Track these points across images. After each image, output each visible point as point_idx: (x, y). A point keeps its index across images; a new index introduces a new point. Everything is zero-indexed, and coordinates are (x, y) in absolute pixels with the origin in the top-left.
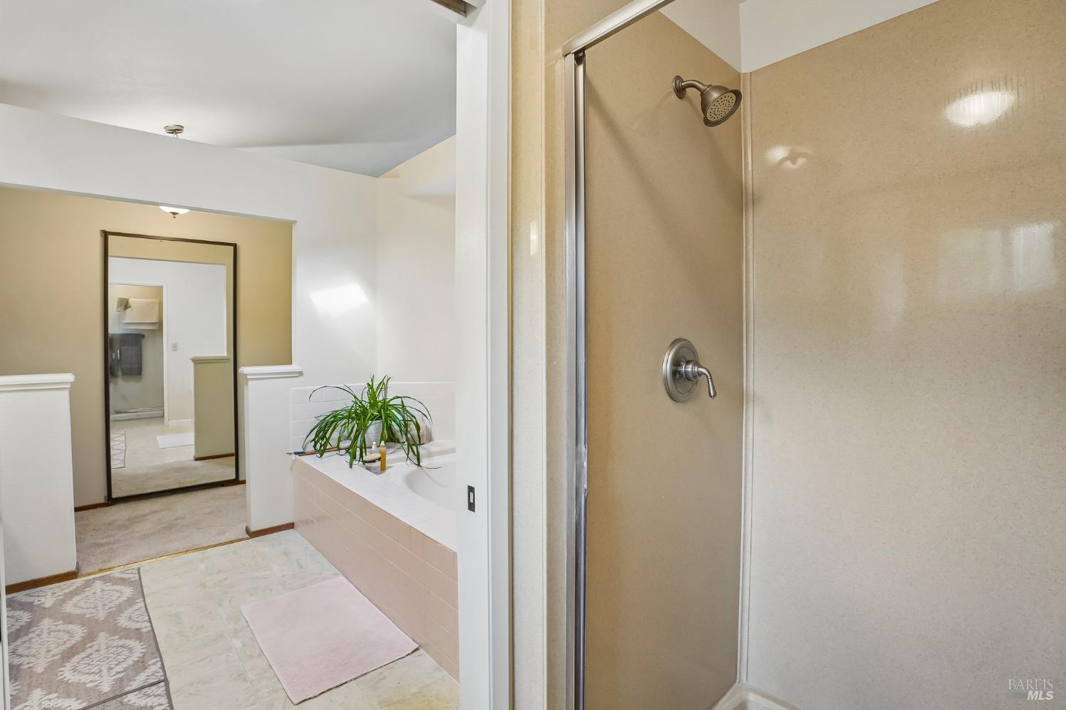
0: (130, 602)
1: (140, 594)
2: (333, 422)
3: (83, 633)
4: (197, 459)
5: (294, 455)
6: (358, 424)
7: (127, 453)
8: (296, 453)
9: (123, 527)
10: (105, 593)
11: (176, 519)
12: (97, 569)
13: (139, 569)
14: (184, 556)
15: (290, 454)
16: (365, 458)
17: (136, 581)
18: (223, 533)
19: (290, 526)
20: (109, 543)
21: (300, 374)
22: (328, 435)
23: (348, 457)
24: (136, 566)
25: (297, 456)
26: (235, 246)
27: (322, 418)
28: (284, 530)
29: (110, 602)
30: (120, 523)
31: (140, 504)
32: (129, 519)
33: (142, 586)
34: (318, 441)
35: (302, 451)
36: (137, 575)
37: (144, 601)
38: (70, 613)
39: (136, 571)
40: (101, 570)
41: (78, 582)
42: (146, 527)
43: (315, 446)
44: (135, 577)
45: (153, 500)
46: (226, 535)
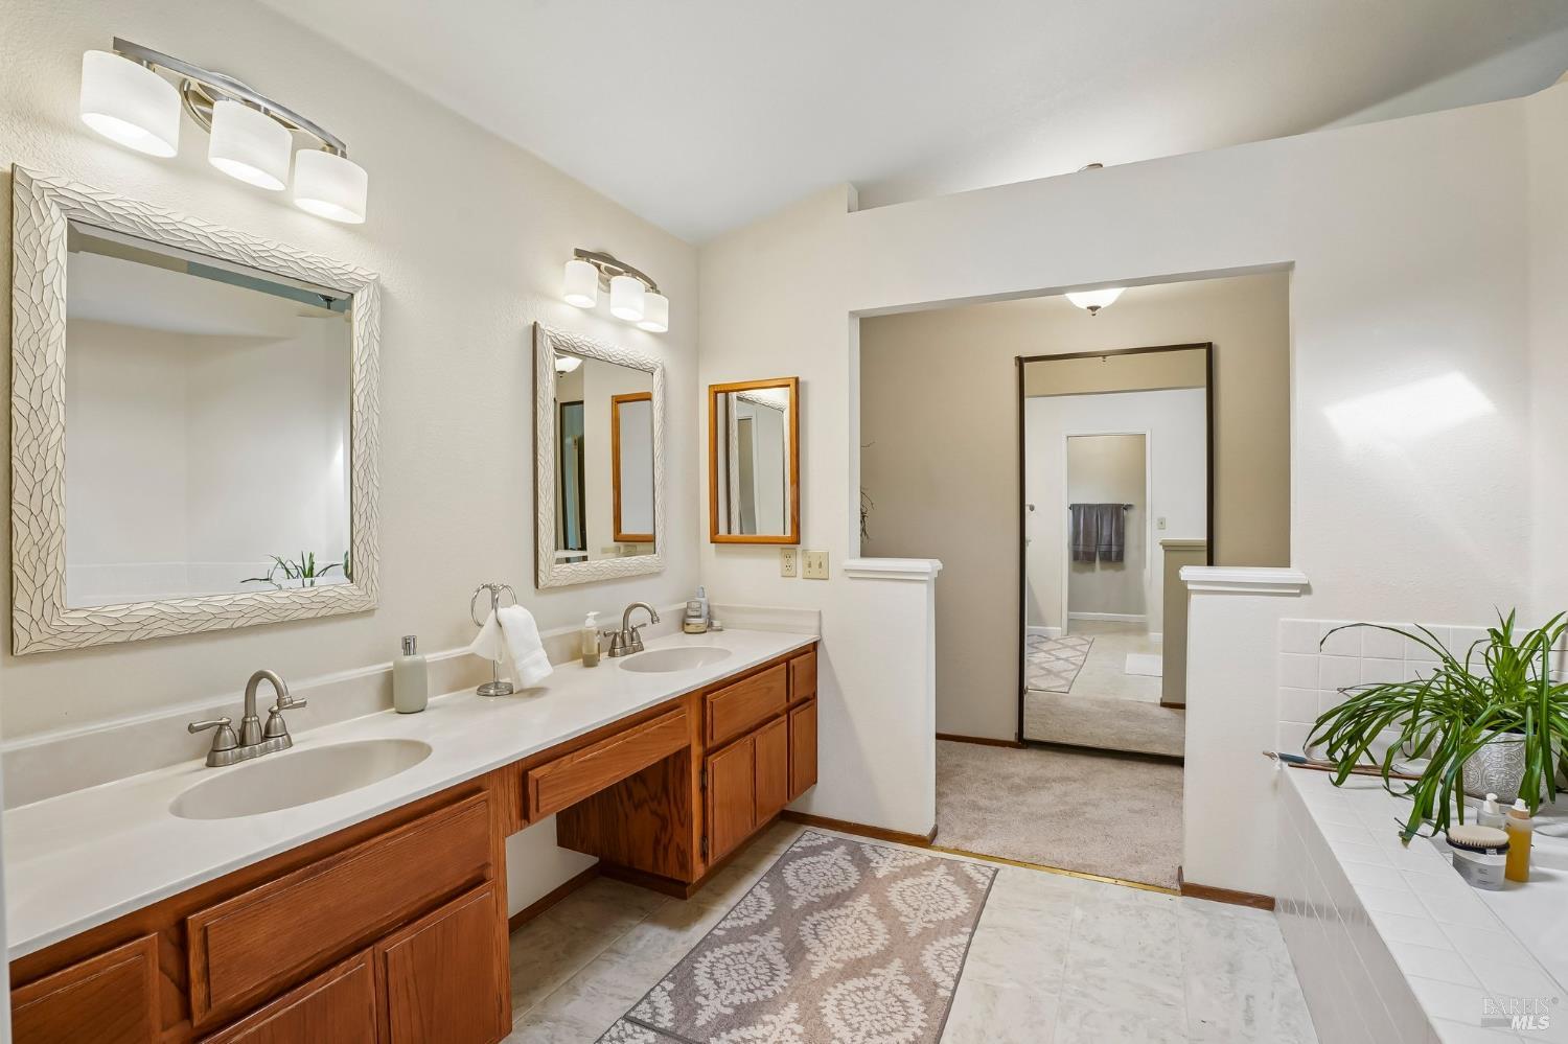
0: (955, 926)
1: (973, 920)
2: (1381, 709)
3: (883, 944)
4: (1163, 705)
5: (1279, 761)
6: (1446, 732)
7: (1081, 672)
8: (1284, 758)
9: (1017, 789)
10: (941, 891)
11: (1085, 804)
12: (953, 845)
13: (997, 871)
14: (1064, 877)
15: (1272, 756)
16: (1456, 831)
17: (981, 891)
18: (1137, 862)
19: (1267, 903)
20: (987, 810)
21: (1305, 589)
22: (1365, 735)
23: (1407, 808)
24: (995, 865)
25: (1285, 764)
26: (1209, 347)
27: (1355, 694)
28: (1249, 905)
29: (935, 911)
30: (1017, 780)
31: (1057, 759)
32: (1029, 778)
33: (983, 905)
34: (1340, 742)
35: (1301, 755)
36: (987, 882)
37: (972, 935)
38: (890, 901)
39: (990, 874)
40: (957, 851)
41: (925, 854)
42: (1043, 800)
43: (1331, 752)
44: (982, 882)
45: (1074, 757)
46: (1144, 868)
